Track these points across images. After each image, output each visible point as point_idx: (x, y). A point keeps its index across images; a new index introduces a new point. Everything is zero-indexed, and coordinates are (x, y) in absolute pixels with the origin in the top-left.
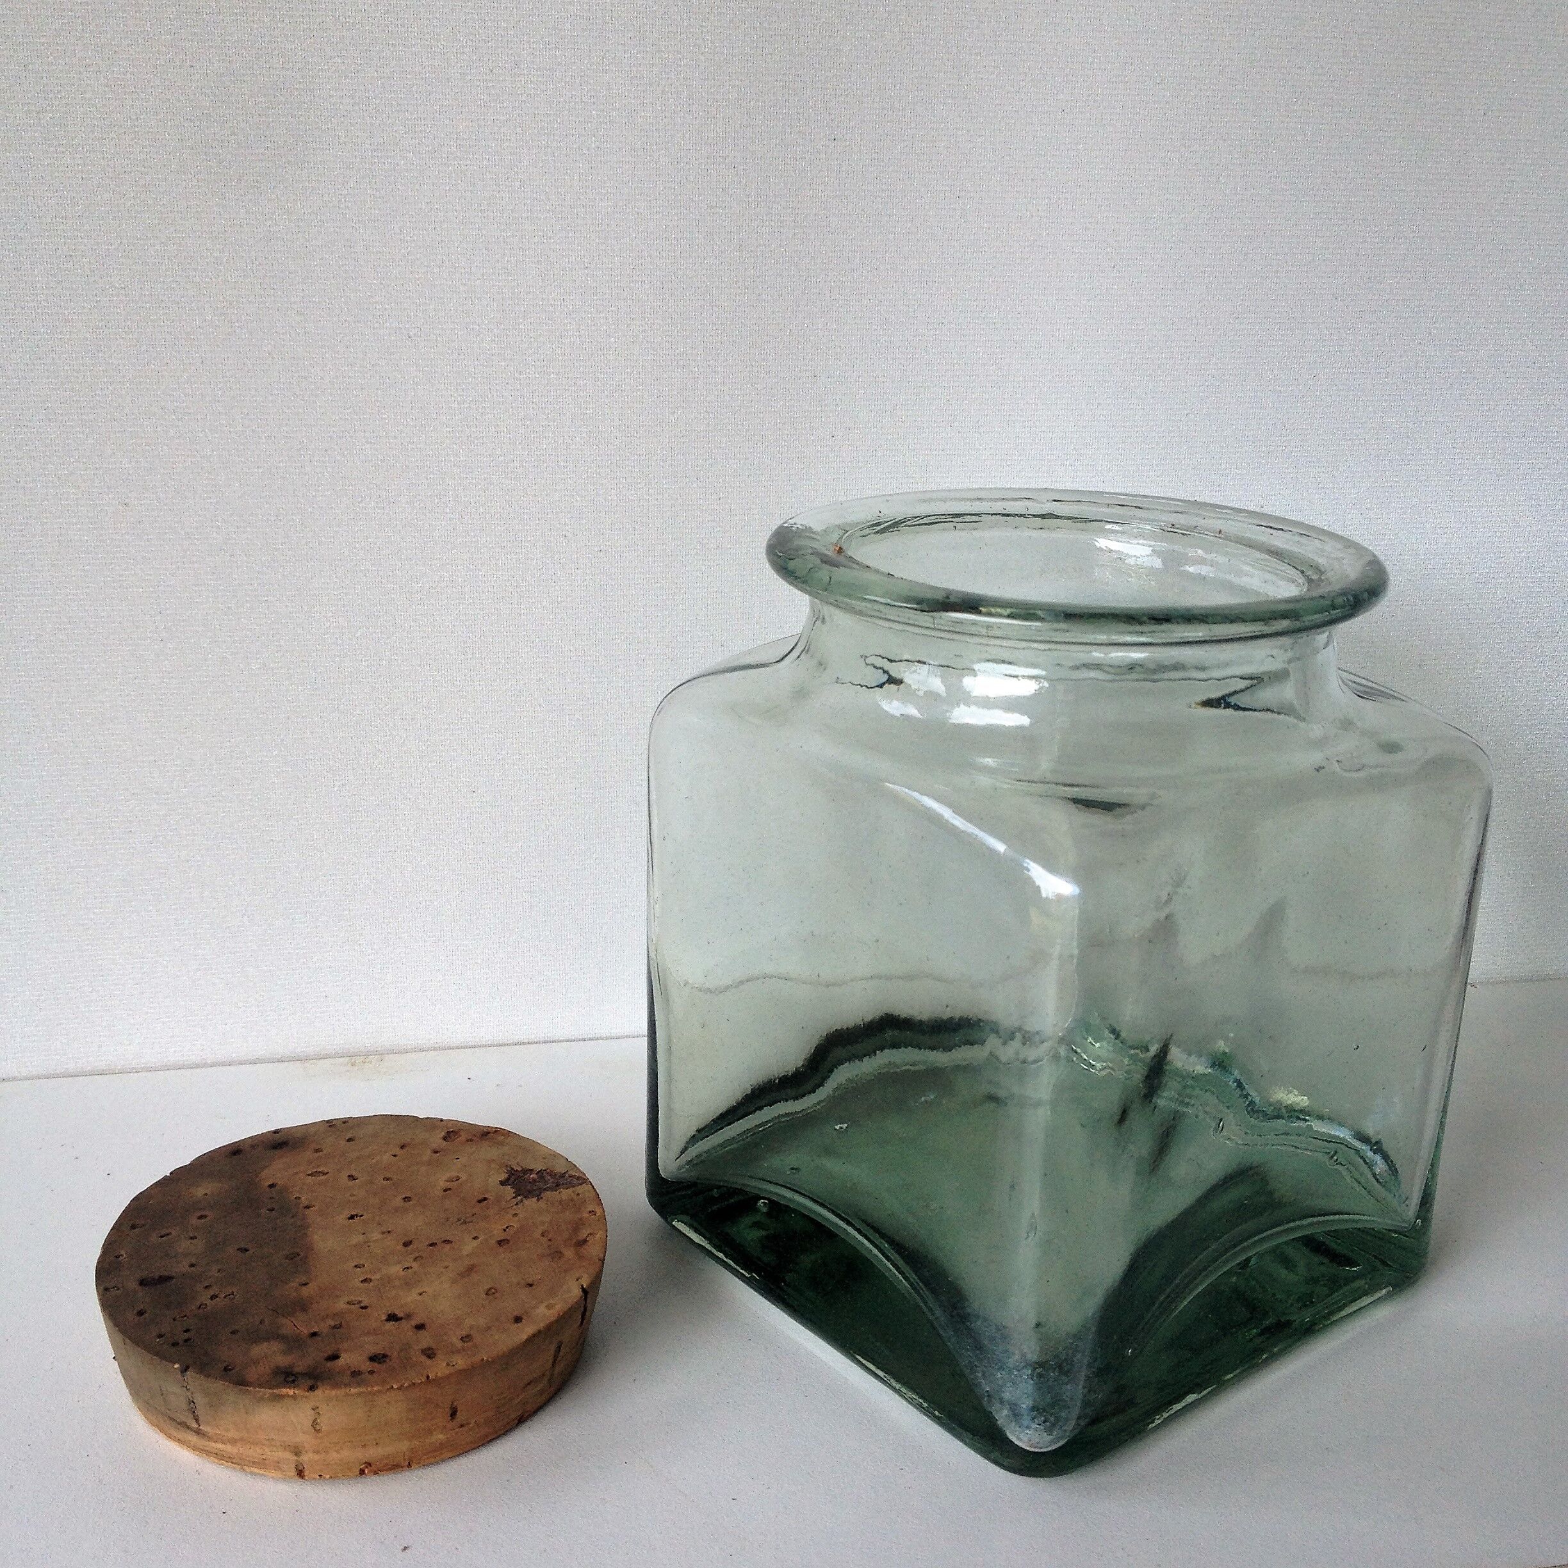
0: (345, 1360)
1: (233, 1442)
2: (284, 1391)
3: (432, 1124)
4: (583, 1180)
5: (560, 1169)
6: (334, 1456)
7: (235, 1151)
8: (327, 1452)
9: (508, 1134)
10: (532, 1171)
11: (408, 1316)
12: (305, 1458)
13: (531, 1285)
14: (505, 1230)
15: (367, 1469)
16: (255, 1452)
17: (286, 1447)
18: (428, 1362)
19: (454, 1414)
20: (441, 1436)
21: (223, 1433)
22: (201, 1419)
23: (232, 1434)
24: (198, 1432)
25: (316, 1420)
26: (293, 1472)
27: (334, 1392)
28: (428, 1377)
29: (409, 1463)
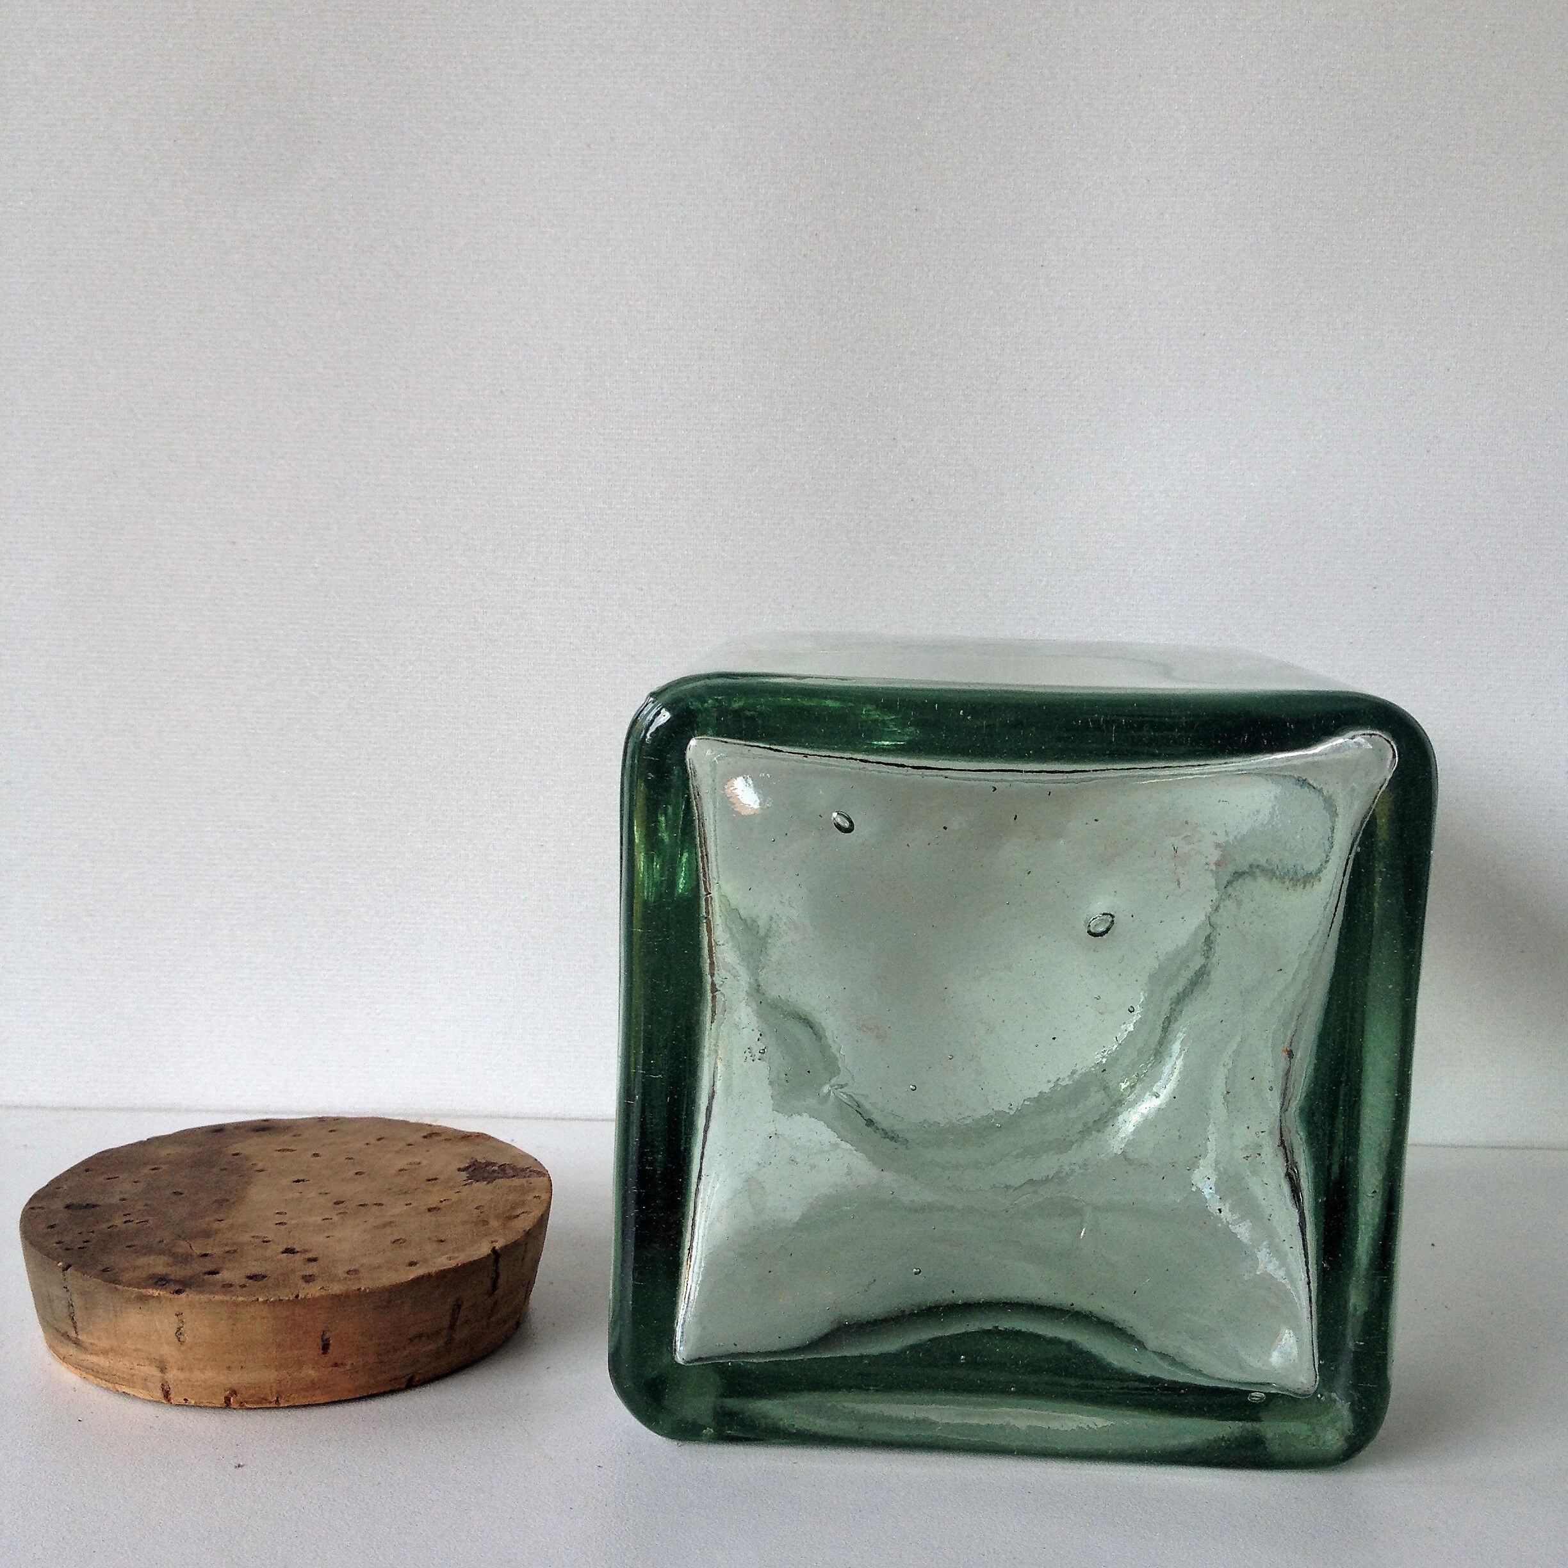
0: (225, 1276)
1: (105, 1353)
2: (150, 1291)
3: (418, 1127)
4: (542, 1173)
5: (523, 1164)
6: (198, 1376)
7: (219, 1130)
8: (191, 1370)
9: (489, 1138)
10: (494, 1164)
11: (305, 1251)
12: (172, 1375)
13: (442, 1241)
14: (441, 1202)
15: (233, 1400)
16: (122, 1365)
17: (151, 1361)
18: (304, 1285)
19: (325, 1347)
20: (311, 1372)
21: (96, 1342)
22: (79, 1325)
23: (105, 1344)
24: (77, 1343)
25: (179, 1329)
26: (159, 1394)
27: (197, 1298)
28: (297, 1296)
29: (277, 1398)
